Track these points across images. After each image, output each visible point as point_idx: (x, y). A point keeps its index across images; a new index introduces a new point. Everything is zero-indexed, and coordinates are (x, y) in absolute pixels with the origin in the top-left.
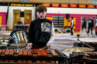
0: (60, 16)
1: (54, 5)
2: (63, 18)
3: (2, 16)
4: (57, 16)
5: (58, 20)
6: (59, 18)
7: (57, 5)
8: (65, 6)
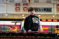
0: (53, 27)
1: (48, 20)
2: (55, 28)
3: (17, 27)
4: (51, 27)
5: (52, 29)
6: (52, 28)
7: (51, 20)
8: (55, 20)
